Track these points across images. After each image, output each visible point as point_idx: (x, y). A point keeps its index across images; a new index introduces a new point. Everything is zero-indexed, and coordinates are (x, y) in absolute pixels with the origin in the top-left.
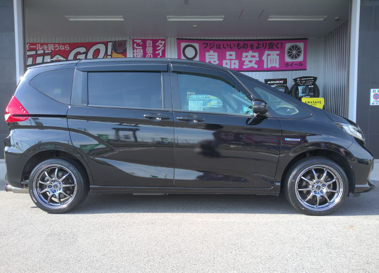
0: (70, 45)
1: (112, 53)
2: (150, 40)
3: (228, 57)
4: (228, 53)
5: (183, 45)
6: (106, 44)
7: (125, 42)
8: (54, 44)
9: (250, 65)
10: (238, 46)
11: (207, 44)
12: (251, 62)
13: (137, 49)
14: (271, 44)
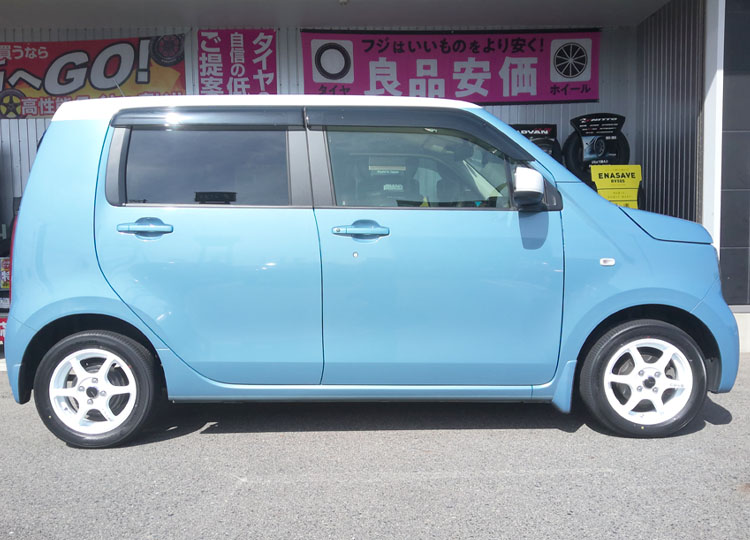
0: (50, 46)
1: (149, 64)
2: (240, 32)
3: (421, 72)
4: (420, 63)
5: (316, 44)
6: (135, 44)
7: (180, 39)
8: (12, 45)
9: (472, 89)
10: (442, 47)
11: (372, 42)
12: (472, 82)
13: (207, 54)
14: (519, 39)
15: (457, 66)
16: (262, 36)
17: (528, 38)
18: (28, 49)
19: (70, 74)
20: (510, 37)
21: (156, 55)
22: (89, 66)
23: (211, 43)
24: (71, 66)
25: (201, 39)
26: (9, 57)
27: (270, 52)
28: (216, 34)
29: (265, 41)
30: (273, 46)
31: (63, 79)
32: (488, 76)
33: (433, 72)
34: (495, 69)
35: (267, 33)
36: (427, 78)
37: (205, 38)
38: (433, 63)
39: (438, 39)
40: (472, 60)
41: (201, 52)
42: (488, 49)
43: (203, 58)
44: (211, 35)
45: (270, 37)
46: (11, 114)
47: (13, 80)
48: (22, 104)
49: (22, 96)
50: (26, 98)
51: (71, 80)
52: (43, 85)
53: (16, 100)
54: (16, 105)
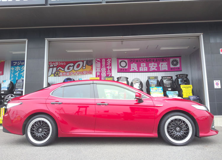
0: (66, 62)
1: (86, 65)
2: (104, 59)
3: (142, 66)
4: (142, 64)
5: (120, 61)
6: (83, 62)
7: (92, 60)
8: (58, 62)
9: (153, 69)
10: (146, 61)
11: (131, 60)
12: (153, 67)
14: (163, 59)
15: (150, 64)
17: (165, 58)
18: (61, 63)
19: (70, 68)
20: (161, 58)
21: (87, 63)
22: (73, 66)
24: (70, 66)
25: (96, 60)
26: (58, 65)
27: (110, 62)
28: (99, 59)
31: (68, 69)
32: (157, 66)
33: (145, 66)
38: (145, 64)
40: (153, 63)
42: (156, 61)
43: (97, 64)
44: (98, 60)
45: (110, 60)
46: (57, 76)
47: (58, 69)
48: (59, 74)
49: (60, 72)
52: (64, 70)
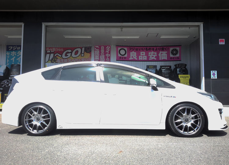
0: (63, 48)
2: (103, 46)
3: (141, 54)
5: (119, 49)
6: (81, 48)
7: (91, 47)
9: (153, 58)
10: (146, 49)
11: (131, 48)
13: (96, 50)
14: (163, 48)
15: (149, 53)
16: (108, 47)
17: (165, 47)
18: (59, 49)
19: (68, 54)
20: (161, 47)
21: (85, 51)
22: (71, 53)
23: (97, 48)
24: (68, 53)
25: (95, 47)
26: (55, 51)
27: (109, 50)
29: (108, 48)
30: (110, 49)
31: (66, 55)
32: (156, 55)
33: (144, 54)
34: (158, 54)
35: (109, 46)
36: (143, 56)
37: (96, 47)
38: (144, 53)
39: (145, 48)
40: (153, 52)
41: (95, 50)
42: (156, 50)
44: (97, 47)
46: (55, 62)
47: (55, 55)
49: (57, 58)
50: (58, 59)
51: (68, 55)
52: (62, 56)
53: (56, 59)
54: (56, 60)
